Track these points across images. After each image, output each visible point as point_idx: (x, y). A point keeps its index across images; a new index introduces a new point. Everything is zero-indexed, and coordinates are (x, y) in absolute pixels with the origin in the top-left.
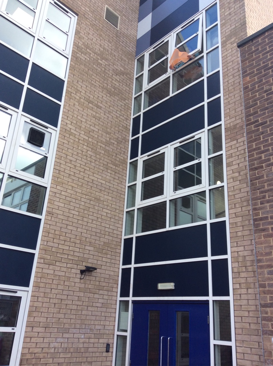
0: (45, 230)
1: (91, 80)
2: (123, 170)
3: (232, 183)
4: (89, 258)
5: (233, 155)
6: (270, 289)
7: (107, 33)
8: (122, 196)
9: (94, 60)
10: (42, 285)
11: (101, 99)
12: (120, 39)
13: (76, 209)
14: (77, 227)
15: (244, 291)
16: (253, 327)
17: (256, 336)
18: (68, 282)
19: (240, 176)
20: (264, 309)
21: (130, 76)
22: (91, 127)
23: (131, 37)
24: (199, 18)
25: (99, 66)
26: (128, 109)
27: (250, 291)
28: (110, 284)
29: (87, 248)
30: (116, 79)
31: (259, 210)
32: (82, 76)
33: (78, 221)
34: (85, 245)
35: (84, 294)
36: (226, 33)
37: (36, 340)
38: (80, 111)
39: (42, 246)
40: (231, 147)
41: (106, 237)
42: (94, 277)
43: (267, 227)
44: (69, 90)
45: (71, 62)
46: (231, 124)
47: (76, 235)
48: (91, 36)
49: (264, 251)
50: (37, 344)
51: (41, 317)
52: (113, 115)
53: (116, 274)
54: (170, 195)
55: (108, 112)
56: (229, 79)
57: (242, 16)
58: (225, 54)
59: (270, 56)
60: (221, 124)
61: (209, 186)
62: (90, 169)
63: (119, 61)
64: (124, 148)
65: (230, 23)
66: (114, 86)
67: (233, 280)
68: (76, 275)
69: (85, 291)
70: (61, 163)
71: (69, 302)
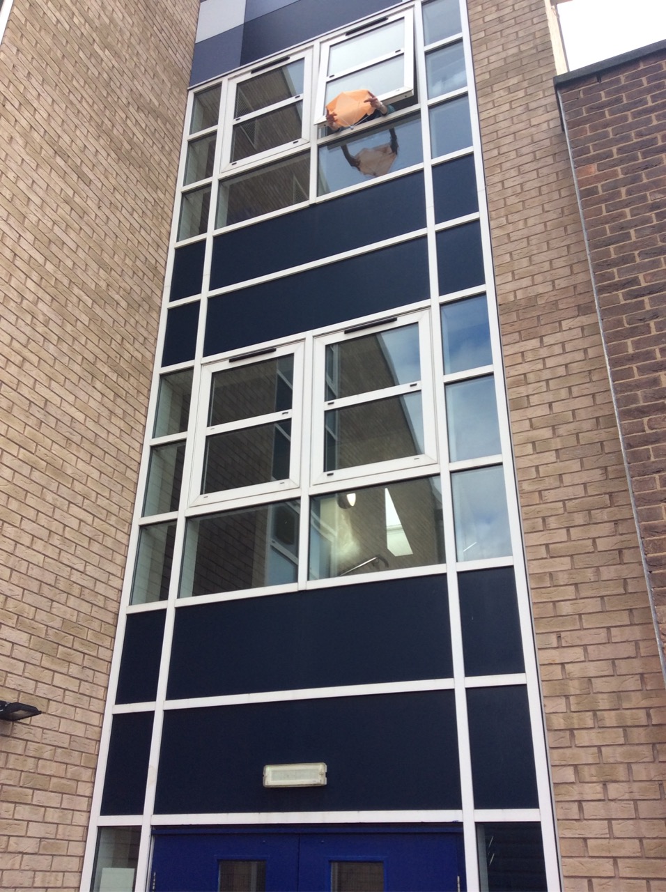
1: (68, 91)
2: (139, 392)
3: (530, 457)
4: (9, 670)
5: (531, 377)
8: (130, 474)
9: (82, 37)
11: (91, 157)
12: (155, 18)
15: (592, 791)
19: (558, 439)
21: (174, 129)
23: (182, 28)
24: (403, 18)
25: (93, 60)
26: (162, 218)
27: (614, 790)
28: (71, 769)
30: (136, 120)
32: (44, 66)
36: (489, 63)
38: (26, 167)
40: (523, 356)
41: (72, 602)
42: (22, 743)
45: (15, 9)
46: (520, 295)
52: (122, 219)
53: (91, 733)
54: (314, 482)
55: (108, 205)
56: (507, 176)
57: (539, 31)
58: (491, 115)
59: (658, 119)
60: (484, 294)
61: (450, 462)
62: (39, 362)
63: (147, 75)
64: (145, 326)
65: (503, 40)
66: (131, 136)
67: (551, 753)
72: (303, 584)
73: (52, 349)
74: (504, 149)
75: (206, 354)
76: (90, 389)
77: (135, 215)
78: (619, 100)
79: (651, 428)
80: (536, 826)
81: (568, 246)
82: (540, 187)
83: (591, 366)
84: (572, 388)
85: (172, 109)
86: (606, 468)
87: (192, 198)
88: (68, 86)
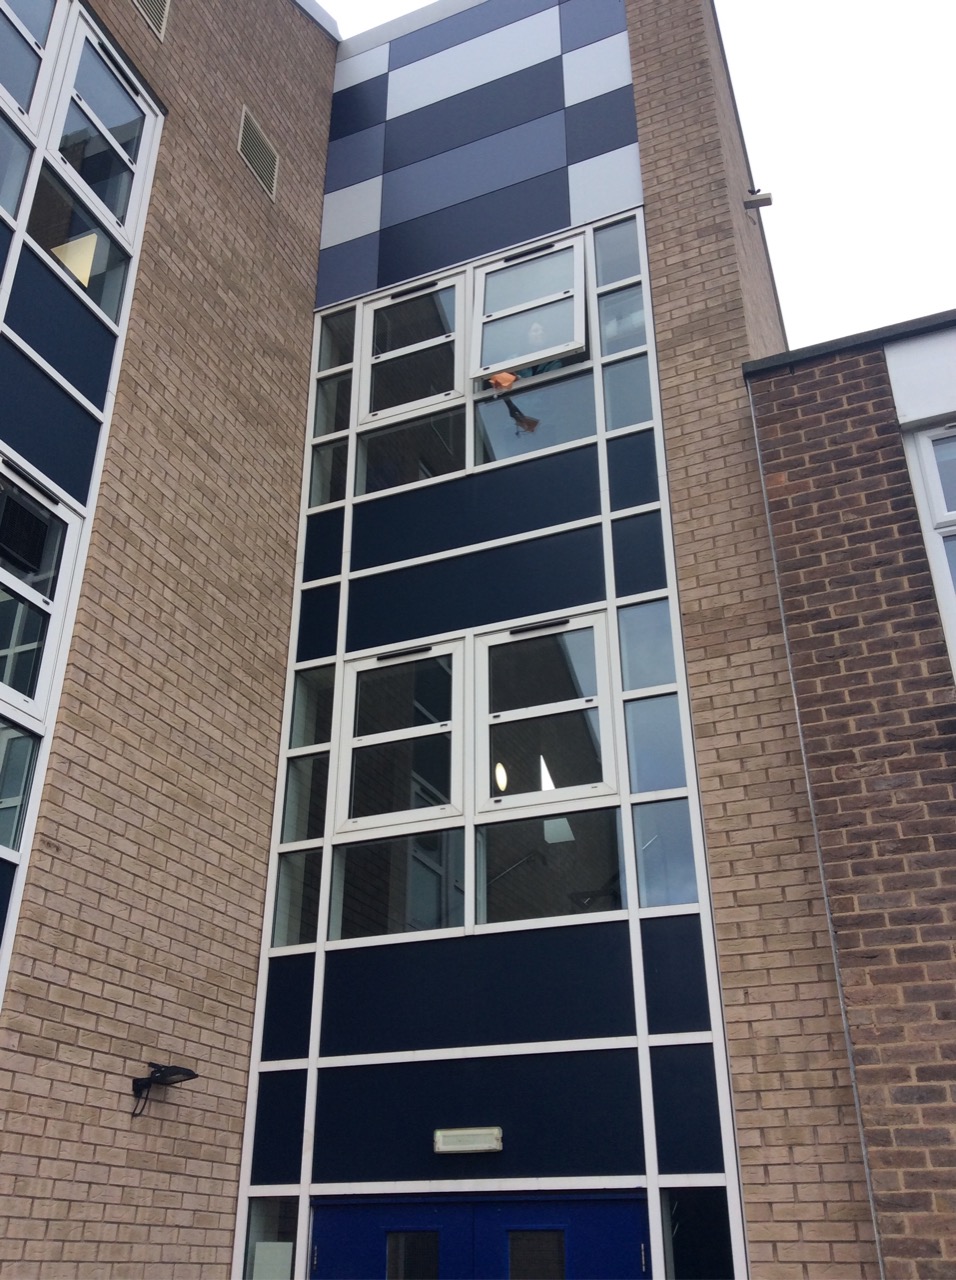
0: (28, 914)
1: (194, 354)
2: (273, 694)
3: (717, 792)
4: (159, 1030)
5: (718, 701)
6: (905, 1149)
7: (244, 200)
8: (266, 793)
9: (205, 283)
10: (9, 1143)
11: (220, 428)
12: (277, 231)
13: (132, 833)
14: (131, 906)
18: (94, 1128)
19: (746, 774)
20: (888, 1214)
21: (300, 365)
22: (190, 524)
23: (305, 235)
24: (572, 247)
25: (218, 309)
26: (292, 480)
27: (799, 1154)
28: (221, 1135)
29: (158, 989)
30: (262, 368)
31: (851, 891)
32: (170, 333)
33: (133, 883)
34: (151, 979)
35: (141, 1174)
36: (673, 319)
39: (16, 978)
40: (709, 675)
41: (216, 948)
42: (174, 1109)
43: (883, 947)
44: (132, 372)
45: (142, 273)
46: (705, 604)
47: (127, 938)
48: (202, 199)
49: (878, 1026)
52: (252, 493)
53: (237, 1094)
54: (479, 809)
55: (237, 479)
56: (692, 462)
57: (729, 284)
58: (674, 384)
59: (854, 426)
60: (666, 598)
61: (631, 793)
62: (178, 680)
63: (272, 308)
64: (277, 614)
65: (687, 292)
66: (258, 389)
67: (737, 1116)
68: (119, 1101)
69: (144, 1166)
70: (95, 644)
71: (94, 1213)
72: (472, 925)
73: (189, 662)
74: (688, 429)
75: (349, 649)
76: (226, 701)
77: (265, 485)
78: (812, 398)
79: (839, 778)
80: (720, 1193)
81: (757, 552)
82: (727, 479)
83: (782, 693)
84: (762, 717)
85: (297, 342)
86: (795, 810)
87: (323, 451)
88: (195, 349)
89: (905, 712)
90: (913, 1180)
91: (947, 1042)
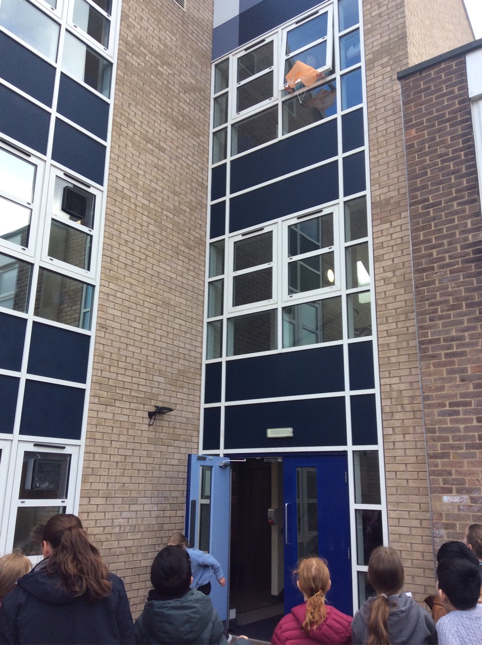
0: (97, 354)
1: (148, 103)
2: (200, 255)
3: (383, 287)
4: (159, 393)
5: (385, 244)
6: (442, 435)
7: (169, 16)
8: (200, 298)
9: (151, 66)
10: (98, 436)
11: (164, 135)
12: (188, 27)
13: (138, 320)
14: (141, 348)
15: (399, 438)
16: (412, 484)
17: (417, 495)
18: (133, 430)
19: (395, 278)
20: (433, 460)
21: (205, 94)
22: (153, 185)
23: (204, 24)
24: (327, 12)
25: (158, 77)
26: (204, 152)
27: (408, 437)
28: (189, 432)
29: (156, 378)
30: (185, 100)
31: (427, 329)
33: (141, 339)
34: (153, 375)
35: (155, 446)
36: (373, 47)
37: (95, 516)
38: (135, 157)
39: (94, 378)
40: (382, 232)
41: (181, 361)
42: (167, 422)
43: (439, 352)
44: (118, 119)
45: (118, 71)
46: (382, 197)
47: (140, 360)
48: (146, 23)
49: (434, 385)
50: (96, 522)
51: (99, 482)
52: (183, 163)
53: (196, 416)
54: (284, 300)
55: (175, 158)
56: (379, 124)
57: (401, 24)
58: (372, 83)
59: (448, 101)
60: (365, 196)
61: (346, 289)
62: (153, 255)
63: (188, 68)
64: (200, 218)
65: (381, 30)
66: (182, 111)
68: (143, 420)
69: (156, 443)
70: (113, 245)
71: (136, 460)
72: (280, 350)
73: (158, 246)
74: (378, 106)
75: (230, 232)
76: (177, 261)
77: (189, 158)
78: (429, 88)
79: (427, 279)
80: (376, 452)
82: (395, 132)
85: (203, 81)
87: (218, 134)
88: (148, 100)
89: (458, 246)
90: (443, 447)
91: (463, 391)
